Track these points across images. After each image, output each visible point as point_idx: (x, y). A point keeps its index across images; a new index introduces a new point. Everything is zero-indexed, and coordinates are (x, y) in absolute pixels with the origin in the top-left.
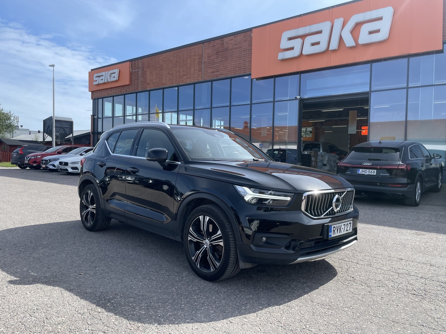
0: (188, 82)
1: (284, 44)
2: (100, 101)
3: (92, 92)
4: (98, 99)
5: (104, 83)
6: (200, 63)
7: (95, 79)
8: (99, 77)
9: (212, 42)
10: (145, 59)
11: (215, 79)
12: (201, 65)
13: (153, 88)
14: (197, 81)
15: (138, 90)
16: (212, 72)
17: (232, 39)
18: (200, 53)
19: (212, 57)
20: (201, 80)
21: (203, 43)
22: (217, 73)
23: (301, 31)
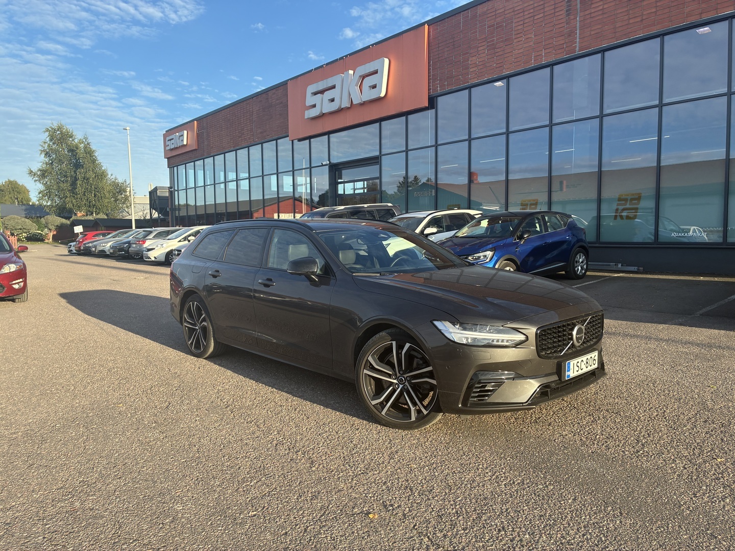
1: (310, 100)
2: (175, 168)
3: (168, 158)
4: (173, 167)
5: (176, 148)
7: (168, 143)
8: (171, 140)
9: (259, 96)
10: (208, 117)
11: (263, 141)
12: (252, 124)
13: (216, 153)
14: (249, 143)
15: (204, 155)
16: (261, 133)
17: (275, 93)
18: (251, 110)
19: (260, 115)
20: (253, 142)
21: (253, 98)
22: (265, 134)
23: (321, 86)
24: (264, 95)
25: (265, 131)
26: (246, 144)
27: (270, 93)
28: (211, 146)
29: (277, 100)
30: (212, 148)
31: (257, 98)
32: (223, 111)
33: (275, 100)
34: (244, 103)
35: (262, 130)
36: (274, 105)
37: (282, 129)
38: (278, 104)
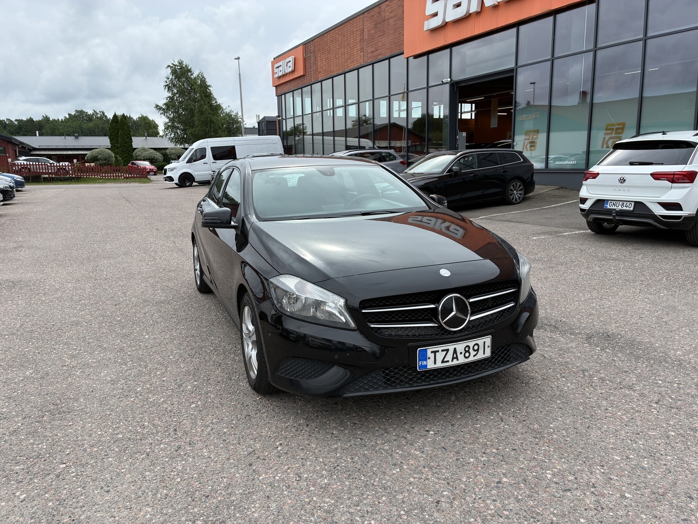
0: (352, 67)
1: (430, 8)
2: (283, 96)
3: (276, 87)
5: (284, 76)
6: (362, 40)
7: (276, 70)
8: (278, 67)
9: (371, 10)
10: (316, 40)
11: (374, 61)
12: (362, 43)
13: (323, 78)
14: (359, 64)
15: (311, 81)
16: (372, 52)
17: (388, 5)
18: (361, 27)
19: (372, 32)
20: (363, 63)
21: (363, 13)
22: (376, 53)
24: (376, 9)
25: (377, 50)
26: (356, 66)
28: (319, 70)
29: (391, 13)
30: (320, 72)
31: (368, 14)
32: (331, 32)
33: (388, 13)
34: (355, 20)
35: (373, 49)
36: (388, 19)
37: (397, 46)
38: (392, 18)
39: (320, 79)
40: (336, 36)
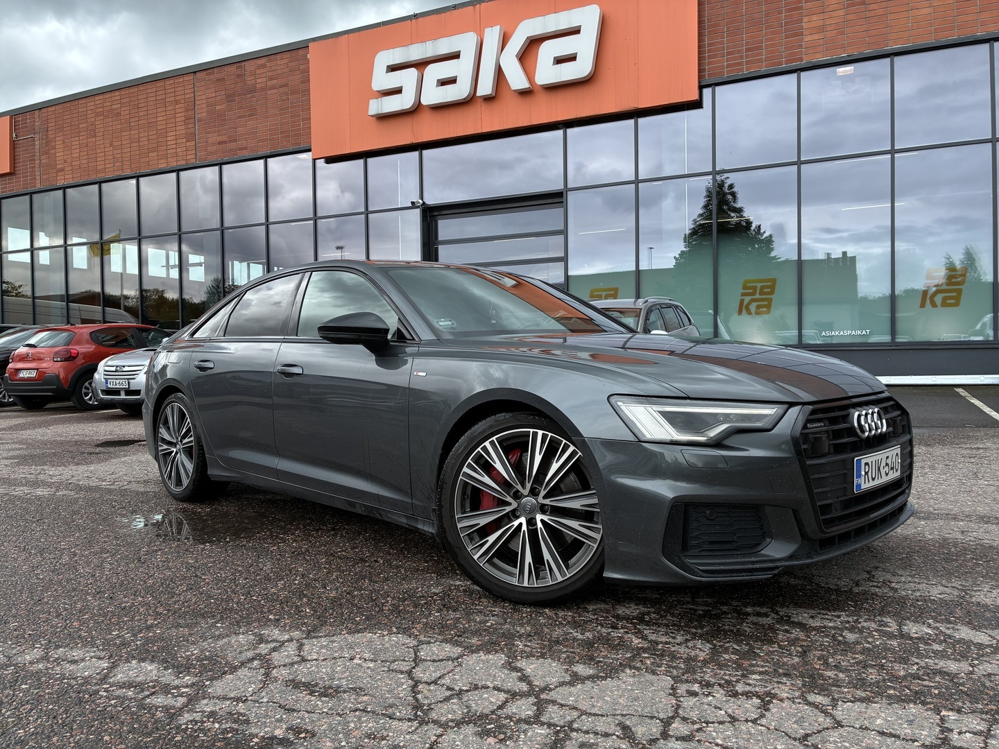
1: (382, 80)
6: (190, 119)
9: (215, 70)
10: (50, 109)
11: (226, 159)
12: (191, 126)
13: (71, 182)
14: (183, 163)
15: (35, 186)
16: (220, 143)
17: (264, 66)
18: (188, 96)
19: (218, 108)
20: (193, 161)
21: (195, 72)
22: (232, 145)
23: (416, 52)
24: (233, 69)
25: (235, 140)
26: (173, 164)
27: (249, 66)
28: (58, 167)
29: (271, 79)
30: (62, 170)
31: (207, 74)
32: (97, 98)
33: (264, 80)
34: (168, 82)
35: (224, 138)
36: (263, 89)
37: (288, 136)
38: (273, 88)
39: (60, 183)
40: (114, 107)
